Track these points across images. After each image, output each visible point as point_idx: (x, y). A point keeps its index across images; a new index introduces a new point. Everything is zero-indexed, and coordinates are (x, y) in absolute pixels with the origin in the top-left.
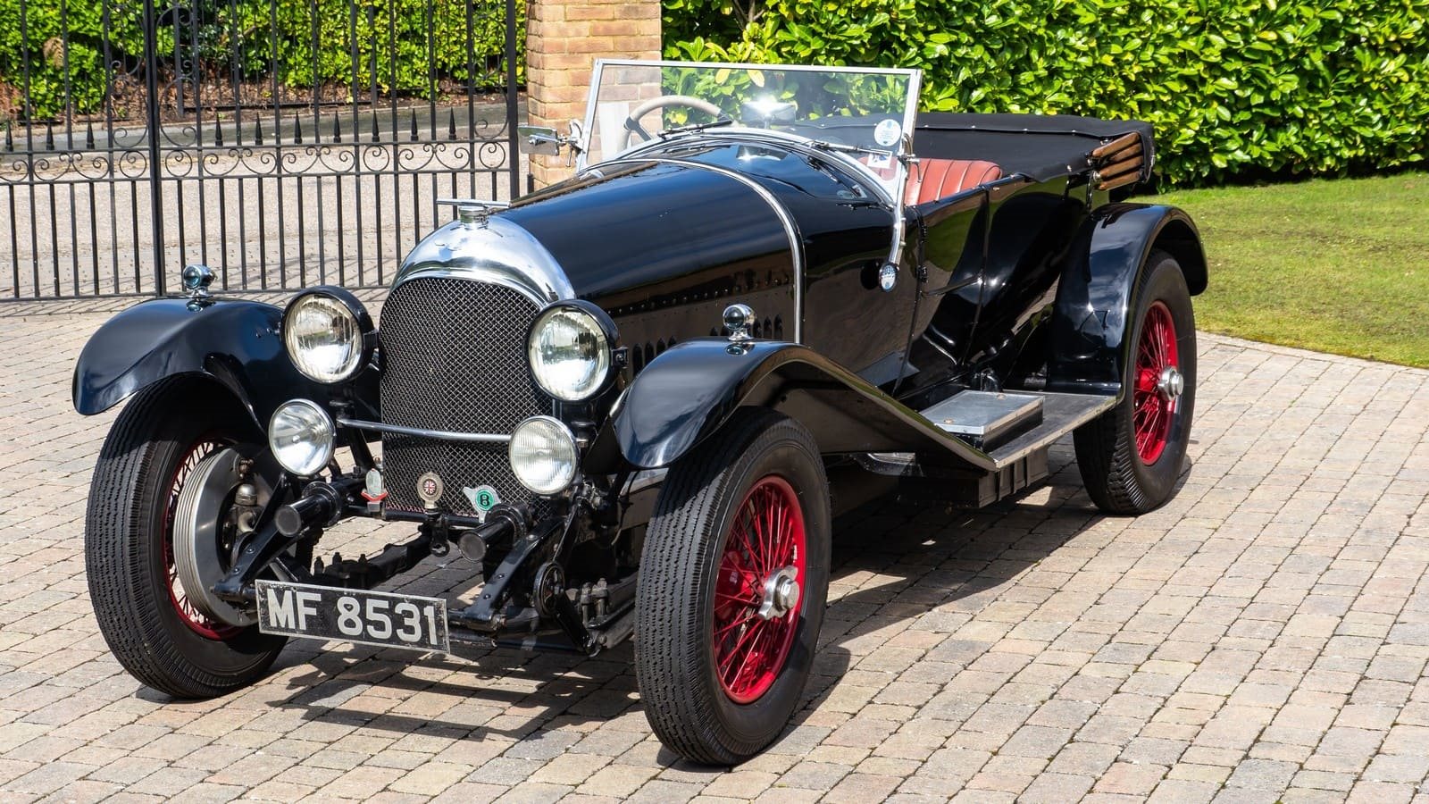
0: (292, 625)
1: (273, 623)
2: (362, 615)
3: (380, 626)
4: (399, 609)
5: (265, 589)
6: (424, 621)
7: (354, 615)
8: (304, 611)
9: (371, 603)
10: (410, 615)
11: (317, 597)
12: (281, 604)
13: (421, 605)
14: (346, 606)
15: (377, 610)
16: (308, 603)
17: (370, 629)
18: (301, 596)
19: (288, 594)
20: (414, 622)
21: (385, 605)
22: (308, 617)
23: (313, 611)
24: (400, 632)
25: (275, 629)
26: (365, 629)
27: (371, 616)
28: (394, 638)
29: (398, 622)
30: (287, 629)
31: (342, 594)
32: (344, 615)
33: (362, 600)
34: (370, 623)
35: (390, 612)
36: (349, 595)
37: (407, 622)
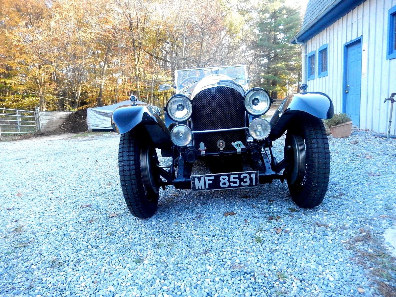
0: (203, 187)
1: (197, 188)
2: (229, 180)
3: (235, 183)
4: (242, 176)
5: (194, 178)
6: (251, 179)
7: (226, 181)
8: (208, 183)
9: (232, 176)
10: (246, 177)
11: (213, 178)
12: (200, 182)
13: (250, 174)
14: (223, 179)
15: (234, 178)
16: (209, 180)
17: (232, 184)
18: (207, 178)
19: (202, 179)
20: (248, 180)
21: (237, 176)
22: (209, 184)
23: (211, 182)
24: (242, 183)
25: (197, 190)
26: (230, 184)
27: (232, 180)
28: (240, 186)
29: (241, 180)
30: (202, 189)
31: (222, 175)
32: (222, 181)
33: (229, 176)
34: (232, 182)
35: (239, 178)
36: (224, 175)
37: (245, 180)
